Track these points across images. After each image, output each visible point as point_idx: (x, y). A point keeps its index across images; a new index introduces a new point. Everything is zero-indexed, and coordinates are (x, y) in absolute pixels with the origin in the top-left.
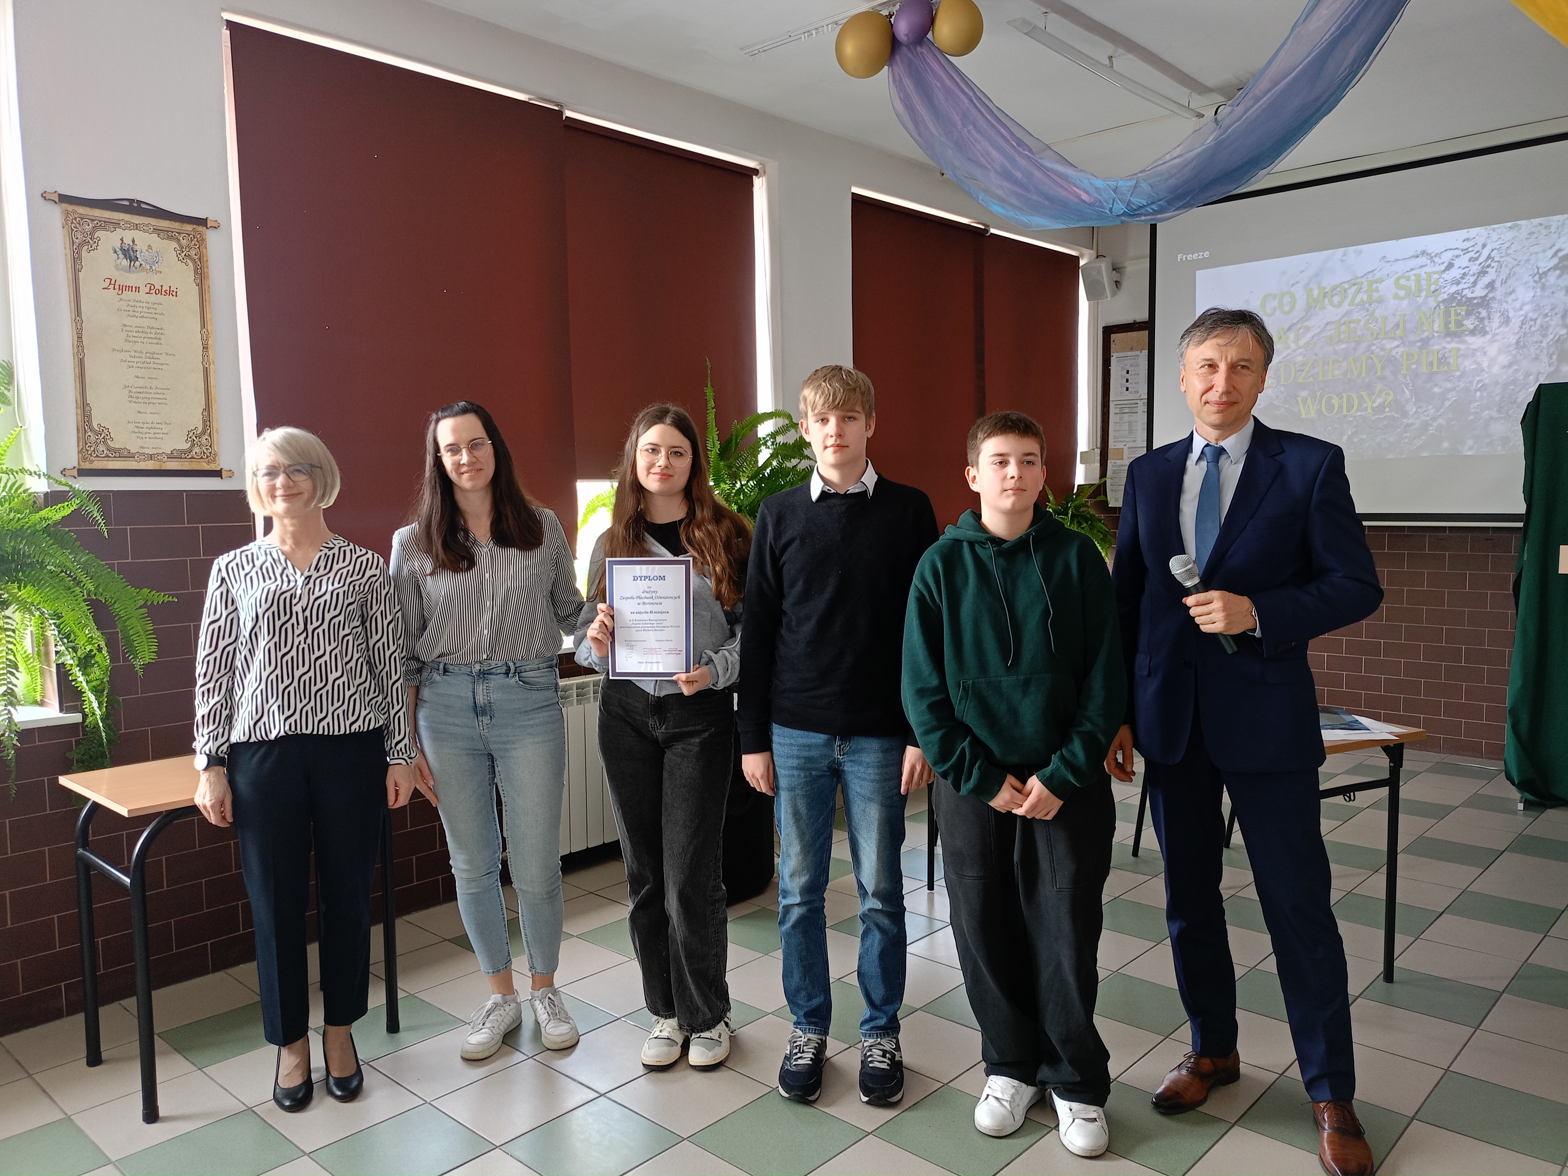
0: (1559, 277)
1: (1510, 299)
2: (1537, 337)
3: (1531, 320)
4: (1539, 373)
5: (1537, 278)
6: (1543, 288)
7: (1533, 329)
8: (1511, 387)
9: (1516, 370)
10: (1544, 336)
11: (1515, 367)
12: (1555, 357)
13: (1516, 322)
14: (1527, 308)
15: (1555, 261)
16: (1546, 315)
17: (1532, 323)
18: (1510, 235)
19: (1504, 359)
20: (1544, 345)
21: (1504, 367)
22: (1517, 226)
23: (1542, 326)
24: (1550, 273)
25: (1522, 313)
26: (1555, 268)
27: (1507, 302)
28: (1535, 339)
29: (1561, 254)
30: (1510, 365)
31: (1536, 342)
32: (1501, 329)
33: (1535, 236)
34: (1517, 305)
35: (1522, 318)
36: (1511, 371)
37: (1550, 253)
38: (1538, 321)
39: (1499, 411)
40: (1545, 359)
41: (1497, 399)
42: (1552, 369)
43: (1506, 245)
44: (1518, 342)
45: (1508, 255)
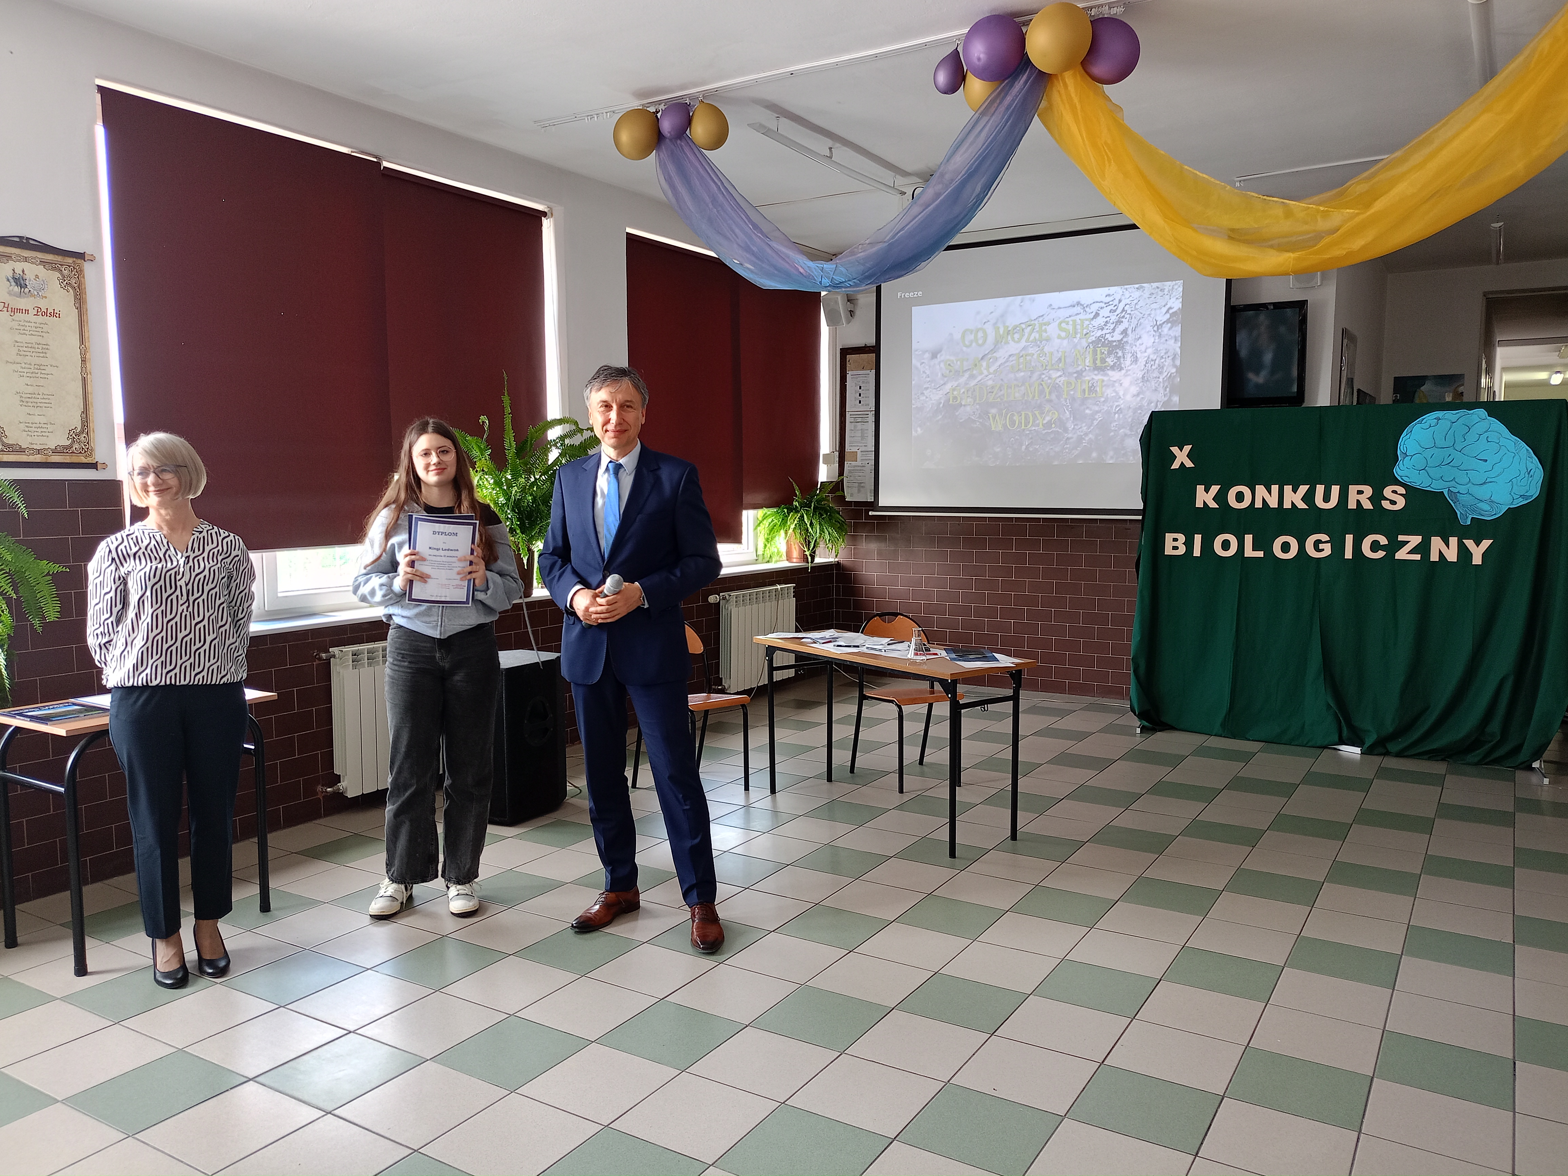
0: (1170, 329)
1: (1138, 343)
2: (1156, 374)
3: (1152, 360)
4: (1158, 401)
5: (1155, 328)
6: (1160, 336)
7: (1153, 367)
8: (1139, 412)
9: (1142, 398)
10: (1161, 373)
11: (1141, 396)
12: (1168, 389)
13: (1142, 362)
14: (1149, 351)
15: (1168, 316)
16: (1162, 357)
17: (1153, 363)
18: (1137, 294)
19: (1134, 390)
20: (1161, 380)
21: (1134, 396)
22: (1142, 287)
23: (1159, 365)
24: (1164, 325)
25: (1146, 354)
26: (1167, 321)
27: (1136, 346)
28: (1155, 376)
29: (1171, 311)
30: (1138, 395)
31: (1156, 378)
32: (1132, 366)
33: (1154, 296)
34: (1143, 348)
35: (1146, 358)
36: (1139, 399)
37: (1164, 310)
38: (1157, 362)
39: (1131, 430)
40: (1162, 391)
41: (1130, 420)
42: (1166, 399)
43: (1135, 302)
44: (1143, 377)
45: (1136, 309)
